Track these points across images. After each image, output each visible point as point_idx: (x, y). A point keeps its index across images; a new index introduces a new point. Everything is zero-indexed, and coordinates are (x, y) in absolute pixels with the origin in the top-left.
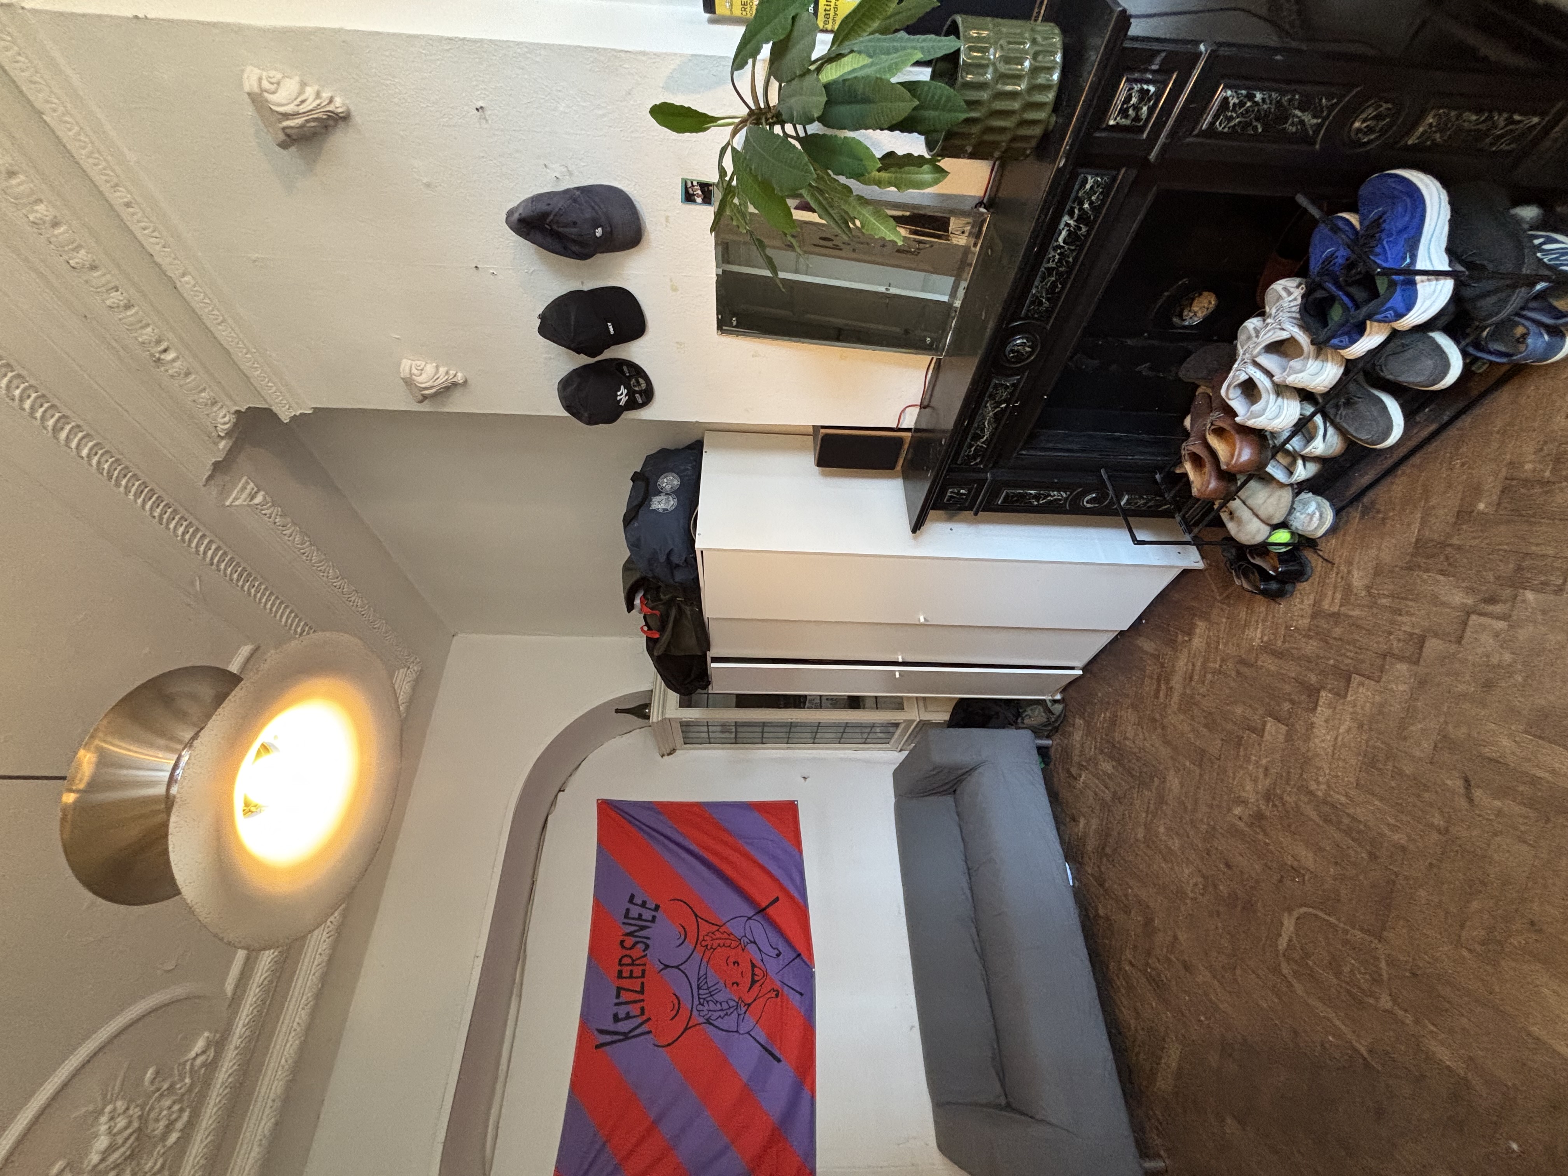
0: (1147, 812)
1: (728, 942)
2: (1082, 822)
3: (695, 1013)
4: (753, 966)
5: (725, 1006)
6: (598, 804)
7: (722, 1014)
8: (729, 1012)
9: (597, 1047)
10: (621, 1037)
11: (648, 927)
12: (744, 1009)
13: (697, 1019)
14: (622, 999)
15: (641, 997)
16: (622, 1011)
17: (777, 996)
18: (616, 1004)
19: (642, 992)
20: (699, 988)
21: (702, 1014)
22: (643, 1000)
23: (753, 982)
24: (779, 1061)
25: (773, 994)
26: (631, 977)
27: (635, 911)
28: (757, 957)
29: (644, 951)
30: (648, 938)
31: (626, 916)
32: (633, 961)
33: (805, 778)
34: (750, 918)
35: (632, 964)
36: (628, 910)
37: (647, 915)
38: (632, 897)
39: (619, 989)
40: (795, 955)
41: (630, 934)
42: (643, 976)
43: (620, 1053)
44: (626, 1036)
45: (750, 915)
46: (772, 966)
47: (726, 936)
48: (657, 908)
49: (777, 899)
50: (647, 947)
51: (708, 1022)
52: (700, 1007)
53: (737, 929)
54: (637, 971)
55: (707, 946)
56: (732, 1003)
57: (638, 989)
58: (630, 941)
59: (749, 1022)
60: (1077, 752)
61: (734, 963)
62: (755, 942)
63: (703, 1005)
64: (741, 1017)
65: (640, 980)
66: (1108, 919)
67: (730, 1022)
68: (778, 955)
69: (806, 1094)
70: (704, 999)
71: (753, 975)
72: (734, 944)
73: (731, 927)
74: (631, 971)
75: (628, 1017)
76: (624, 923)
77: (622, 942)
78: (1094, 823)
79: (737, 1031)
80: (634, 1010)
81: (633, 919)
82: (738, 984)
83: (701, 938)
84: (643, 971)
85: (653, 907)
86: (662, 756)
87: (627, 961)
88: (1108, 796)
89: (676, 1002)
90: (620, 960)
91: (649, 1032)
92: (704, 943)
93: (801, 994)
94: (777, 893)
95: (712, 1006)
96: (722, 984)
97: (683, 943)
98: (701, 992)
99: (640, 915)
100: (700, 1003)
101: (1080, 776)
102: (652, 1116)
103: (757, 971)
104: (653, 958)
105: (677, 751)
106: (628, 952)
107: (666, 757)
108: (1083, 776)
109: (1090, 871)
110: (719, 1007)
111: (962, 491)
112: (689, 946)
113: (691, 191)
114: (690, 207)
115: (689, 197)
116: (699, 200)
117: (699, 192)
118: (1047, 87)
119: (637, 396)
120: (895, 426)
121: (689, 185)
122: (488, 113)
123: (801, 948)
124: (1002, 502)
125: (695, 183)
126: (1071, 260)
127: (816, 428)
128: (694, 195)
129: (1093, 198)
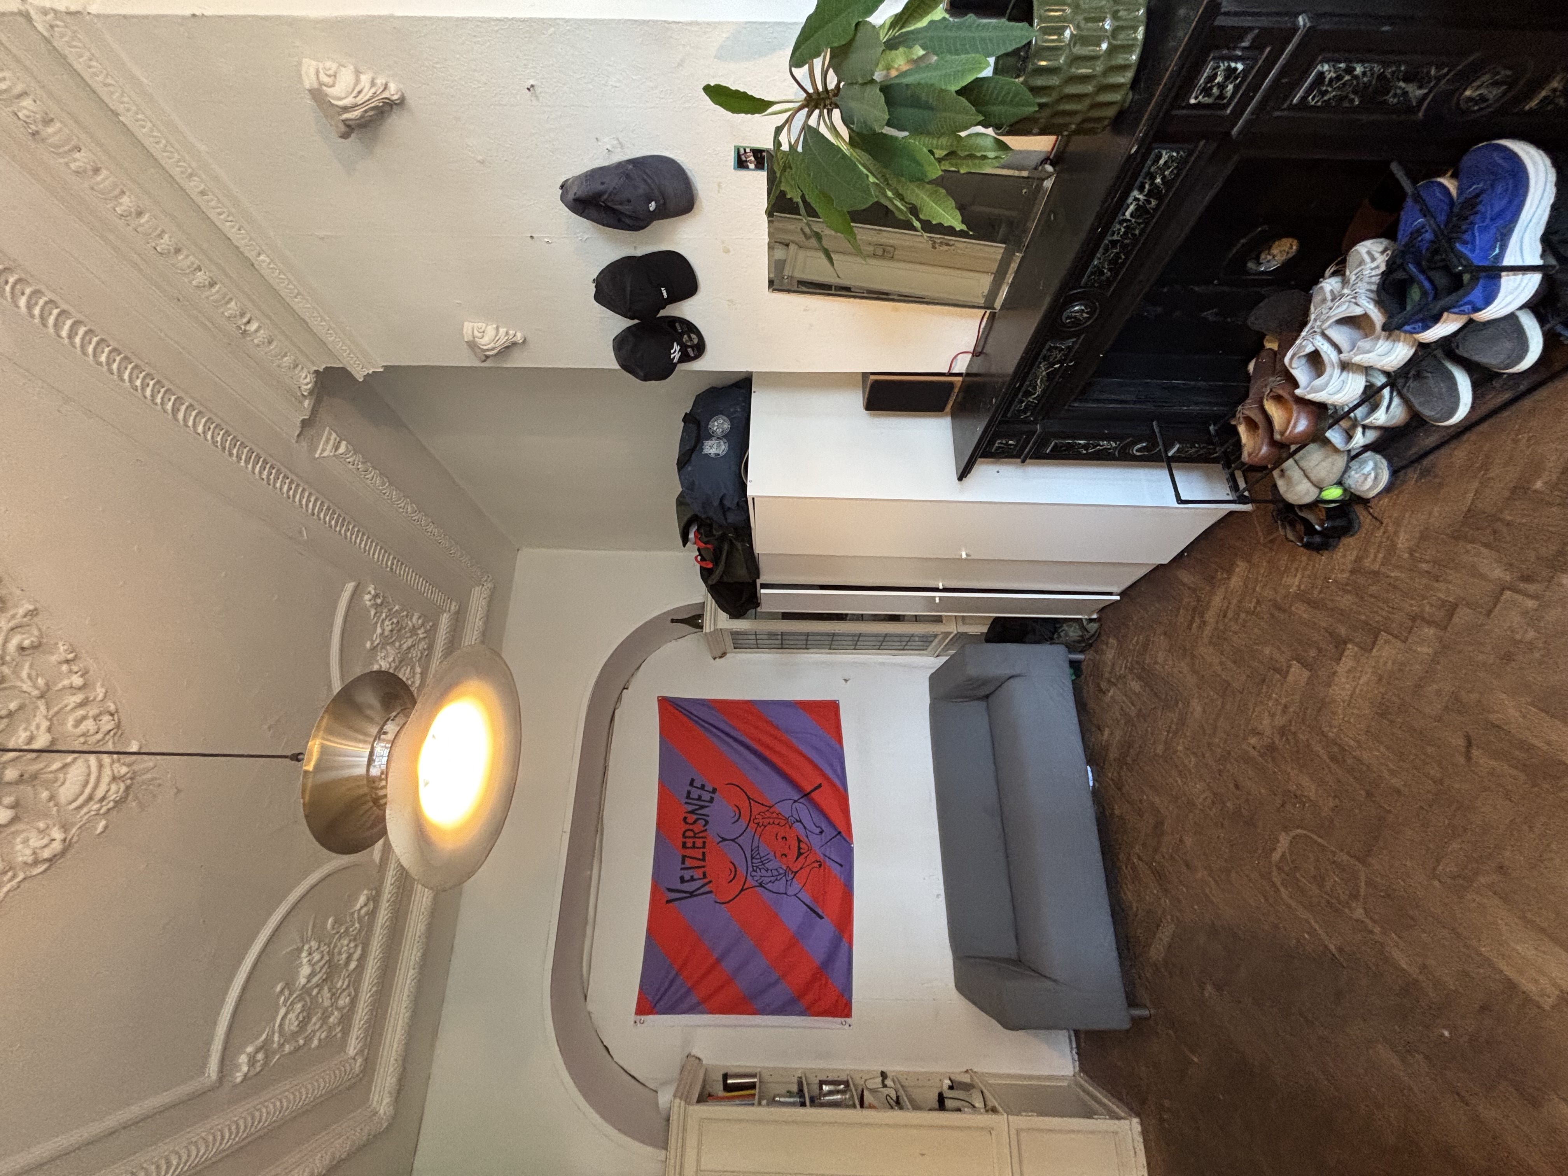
0: (1168, 732)
1: (777, 821)
2: (1107, 732)
3: (749, 878)
4: (799, 841)
5: (775, 873)
6: (659, 701)
7: (773, 879)
8: (779, 878)
9: (668, 902)
10: (688, 895)
11: (707, 807)
12: (791, 876)
13: (751, 882)
14: (687, 864)
15: (702, 863)
16: (687, 875)
17: (820, 866)
18: (682, 869)
19: (704, 860)
20: (752, 858)
21: (756, 878)
22: (704, 867)
23: (800, 854)
24: (821, 917)
25: (817, 865)
26: (694, 847)
27: (695, 793)
28: (802, 833)
29: (705, 826)
30: (708, 816)
31: (688, 797)
32: (695, 834)
33: (846, 681)
34: (795, 801)
35: (694, 837)
36: (689, 792)
37: (706, 796)
38: (693, 780)
39: (684, 857)
40: (835, 833)
41: (692, 812)
42: (704, 847)
43: (687, 908)
44: (692, 894)
45: (796, 798)
46: (816, 841)
47: (775, 815)
48: (714, 791)
49: (820, 786)
50: (707, 822)
51: (761, 885)
52: (754, 874)
53: (784, 809)
54: (699, 843)
55: (758, 824)
56: (781, 871)
57: (701, 857)
58: (692, 818)
59: (796, 886)
60: (1108, 669)
61: (783, 838)
62: (800, 821)
63: (756, 871)
64: (789, 883)
65: (701, 850)
66: (1121, 818)
67: (780, 886)
68: (821, 832)
69: (844, 944)
70: (757, 867)
71: (799, 848)
72: (783, 823)
73: (779, 808)
74: (694, 843)
75: (692, 879)
76: (686, 803)
77: (685, 818)
78: (1118, 734)
79: (786, 894)
80: (698, 874)
81: (693, 799)
82: (786, 856)
83: (753, 817)
84: (704, 843)
85: (711, 789)
86: (715, 659)
87: (689, 834)
88: (1133, 711)
89: (733, 870)
90: (684, 832)
91: (711, 892)
92: (756, 821)
93: (841, 865)
94: (819, 781)
95: (763, 872)
96: (771, 856)
97: (737, 821)
98: (754, 861)
99: (700, 797)
100: (754, 870)
101: (1109, 691)
102: (715, 955)
103: (802, 845)
104: (712, 833)
105: (728, 655)
106: (691, 827)
107: (717, 660)
108: (1112, 692)
109: (1110, 775)
110: (769, 873)
111: (1010, 442)
112: (743, 823)
113: (743, 158)
114: (743, 173)
115: (741, 164)
116: (752, 166)
117: (752, 158)
118: (1124, 68)
119: (689, 350)
120: (946, 371)
121: (742, 151)
122: (538, 90)
123: (842, 828)
124: (1051, 451)
125: (748, 150)
126: (1137, 232)
127: (865, 375)
128: (746, 161)
129: (1166, 173)
